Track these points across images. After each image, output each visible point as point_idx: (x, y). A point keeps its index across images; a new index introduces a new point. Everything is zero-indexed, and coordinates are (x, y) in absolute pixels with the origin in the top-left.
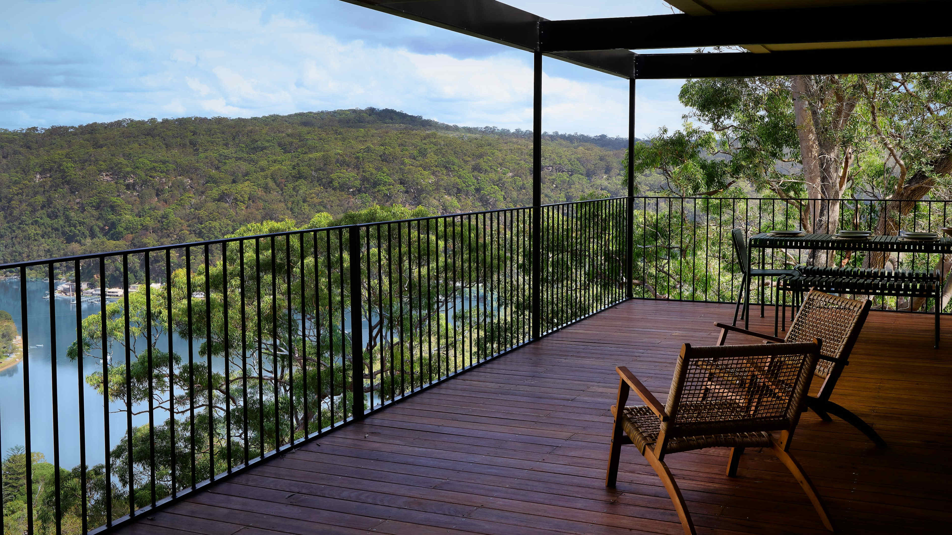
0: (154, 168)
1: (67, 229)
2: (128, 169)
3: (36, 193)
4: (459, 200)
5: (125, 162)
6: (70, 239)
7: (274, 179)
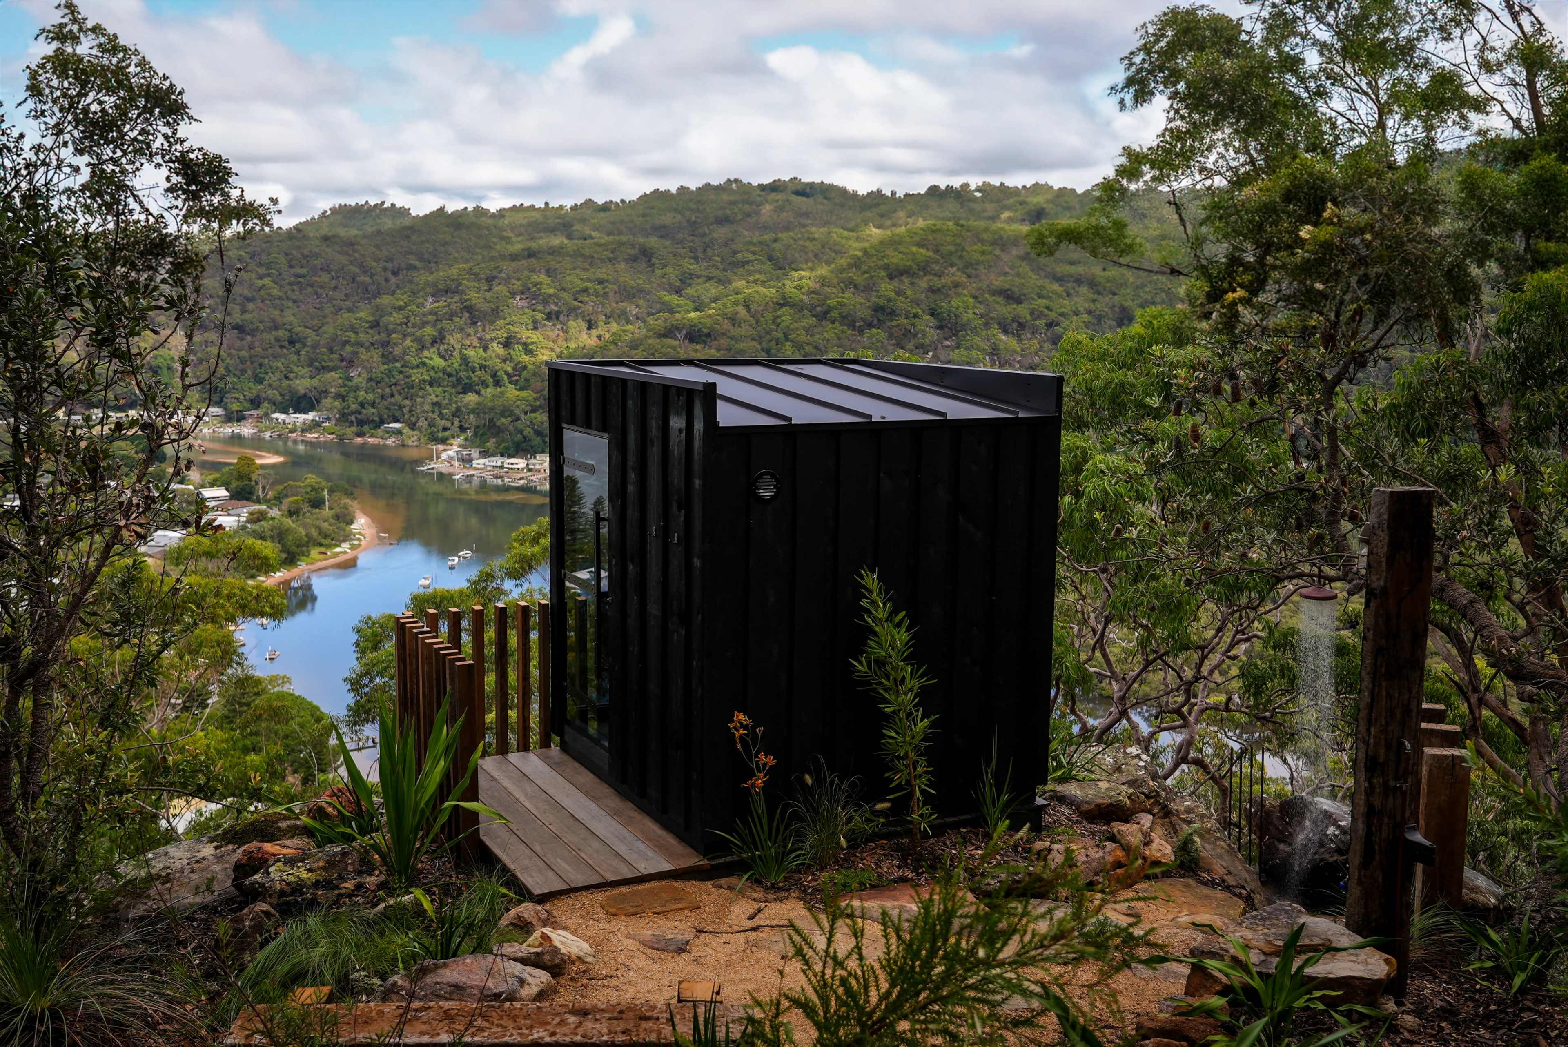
0: (585, 290)
1: (463, 374)
2: (551, 291)
3: (424, 324)
4: (1020, 340)
5: (548, 280)
6: (467, 388)
7: (747, 307)
